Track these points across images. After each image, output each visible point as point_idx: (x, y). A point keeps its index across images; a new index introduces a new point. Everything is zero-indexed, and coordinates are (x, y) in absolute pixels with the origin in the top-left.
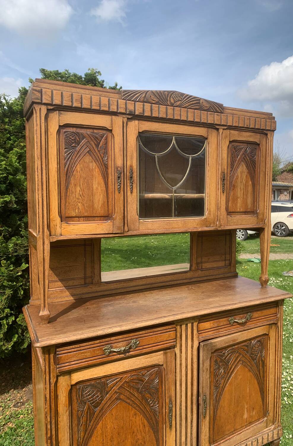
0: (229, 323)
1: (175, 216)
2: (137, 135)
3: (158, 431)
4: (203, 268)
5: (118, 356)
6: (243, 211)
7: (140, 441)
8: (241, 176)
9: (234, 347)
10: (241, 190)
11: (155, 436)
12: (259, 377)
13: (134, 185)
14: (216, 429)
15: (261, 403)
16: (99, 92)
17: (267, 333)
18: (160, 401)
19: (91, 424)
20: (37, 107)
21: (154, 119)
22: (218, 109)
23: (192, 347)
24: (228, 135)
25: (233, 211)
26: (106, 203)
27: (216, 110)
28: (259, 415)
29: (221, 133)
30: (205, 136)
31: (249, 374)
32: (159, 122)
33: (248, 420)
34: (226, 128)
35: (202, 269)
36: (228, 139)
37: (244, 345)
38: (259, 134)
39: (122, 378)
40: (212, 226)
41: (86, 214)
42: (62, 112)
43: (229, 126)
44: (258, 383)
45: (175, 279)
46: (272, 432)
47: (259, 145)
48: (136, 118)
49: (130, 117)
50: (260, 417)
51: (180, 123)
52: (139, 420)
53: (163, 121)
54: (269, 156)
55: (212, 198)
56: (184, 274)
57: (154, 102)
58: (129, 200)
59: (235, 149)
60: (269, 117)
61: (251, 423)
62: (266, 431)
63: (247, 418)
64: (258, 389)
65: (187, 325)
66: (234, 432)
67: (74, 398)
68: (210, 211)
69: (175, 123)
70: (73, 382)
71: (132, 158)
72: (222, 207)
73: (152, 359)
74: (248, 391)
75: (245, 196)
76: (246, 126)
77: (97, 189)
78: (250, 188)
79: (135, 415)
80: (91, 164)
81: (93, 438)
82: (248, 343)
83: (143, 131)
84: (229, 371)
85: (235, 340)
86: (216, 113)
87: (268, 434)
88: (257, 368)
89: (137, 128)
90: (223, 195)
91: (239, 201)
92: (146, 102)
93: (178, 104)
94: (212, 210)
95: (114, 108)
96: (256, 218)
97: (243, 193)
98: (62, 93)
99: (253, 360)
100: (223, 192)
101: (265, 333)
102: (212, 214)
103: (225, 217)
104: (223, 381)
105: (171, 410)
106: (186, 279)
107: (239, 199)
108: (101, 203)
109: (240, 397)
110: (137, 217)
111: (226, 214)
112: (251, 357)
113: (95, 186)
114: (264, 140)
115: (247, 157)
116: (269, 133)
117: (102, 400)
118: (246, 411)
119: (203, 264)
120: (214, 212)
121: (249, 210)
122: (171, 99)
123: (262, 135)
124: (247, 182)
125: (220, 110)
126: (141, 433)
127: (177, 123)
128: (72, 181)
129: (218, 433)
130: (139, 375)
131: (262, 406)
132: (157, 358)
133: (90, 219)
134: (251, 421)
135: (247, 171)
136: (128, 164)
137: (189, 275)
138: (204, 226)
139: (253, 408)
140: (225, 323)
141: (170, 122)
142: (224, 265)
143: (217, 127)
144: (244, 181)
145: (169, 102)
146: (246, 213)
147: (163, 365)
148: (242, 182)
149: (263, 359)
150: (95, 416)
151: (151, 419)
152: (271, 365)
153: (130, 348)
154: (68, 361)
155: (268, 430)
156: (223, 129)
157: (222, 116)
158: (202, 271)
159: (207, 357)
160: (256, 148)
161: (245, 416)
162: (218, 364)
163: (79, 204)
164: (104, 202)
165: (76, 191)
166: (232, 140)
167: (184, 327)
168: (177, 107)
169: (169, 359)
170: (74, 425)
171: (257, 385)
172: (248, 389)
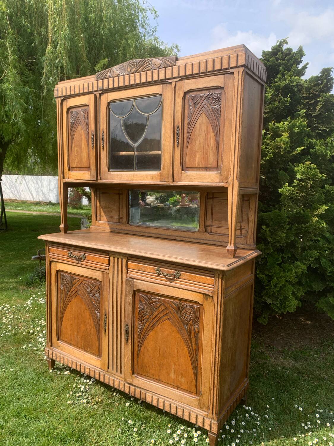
0: (155, 272)
1: (136, 170)
2: (107, 104)
3: (99, 332)
4: (213, 232)
5: (75, 261)
6: (202, 167)
7: (89, 331)
8: (200, 128)
9: (160, 298)
10: (200, 144)
11: (97, 333)
12: (191, 348)
13: (105, 144)
14: (139, 363)
15: (193, 376)
16: (84, 80)
17: (201, 303)
18: (101, 309)
19: (66, 301)
20: (56, 100)
21: (117, 89)
22: (169, 63)
23: (122, 279)
24: (183, 86)
25: (191, 166)
26: (88, 158)
27: (168, 65)
28: (190, 387)
29: (173, 87)
30: (160, 92)
31: (178, 336)
32: (121, 90)
33: (175, 382)
34: (178, 79)
35: (211, 232)
36: (183, 90)
37: (172, 302)
38: (222, 76)
39: (80, 279)
40: (166, 180)
41: (79, 166)
42: (68, 100)
43: (181, 77)
44: (189, 353)
45: (182, 236)
46: (202, 417)
47: (223, 88)
48: (105, 92)
49: (101, 92)
50: (192, 391)
51: (136, 87)
52: (88, 314)
53: (124, 89)
54: (236, 99)
55: (166, 153)
56: (191, 233)
57: (115, 75)
58: (102, 156)
59: (192, 99)
60: (235, 51)
61: (178, 388)
62: (196, 410)
63: (174, 379)
64: (189, 359)
65: (118, 259)
66: (159, 381)
67: (59, 279)
68: (164, 166)
69: (132, 88)
70: (57, 270)
71: (103, 124)
72: (177, 162)
73: (95, 274)
74: (176, 352)
75: (205, 150)
76: (201, 71)
77: (84, 148)
78: (212, 141)
79: (86, 309)
80: (81, 131)
81: (66, 311)
82: (178, 302)
83: (111, 101)
84: (154, 319)
85: (158, 290)
86: (166, 68)
87: (197, 416)
88: (189, 335)
89: (107, 99)
90: (178, 149)
91: (198, 155)
92: (111, 77)
93: (133, 71)
94: (166, 165)
95: (91, 90)
96: (218, 176)
97: (203, 147)
98: (66, 88)
99: (184, 324)
100: (178, 147)
101: (196, 301)
102: (166, 169)
103: (179, 172)
104: (147, 324)
105: (105, 321)
106: (193, 238)
107: (197, 154)
108: (86, 157)
109: (165, 351)
110: (107, 169)
111: (181, 169)
112: (181, 319)
113: (83, 146)
114: (231, 80)
115: (208, 105)
116: (235, 71)
117: (71, 289)
118: (173, 371)
119: (213, 228)
120: (168, 167)
121: (210, 166)
122: (128, 68)
123: (227, 75)
124: (207, 133)
125: (171, 63)
126: (89, 325)
127: (134, 87)
128: (73, 144)
129: (141, 368)
130: (88, 282)
131: (194, 381)
132: (97, 275)
133: (82, 169)
134: (179, 386)
135: (208, 121)
136: (101, 128)
137: (196, 235)
138: (159, 180)
139: (182, 375)
140: (152, 271)
141: (128, 88)
142: (239, 234)
143: (170, 81)
144: (204, 132)
145: (126, 72)
146: (206, 168)
147: (101, 282)
148: (201, 135)
149: (196, 329)
150: (68, 297)
151: (95, 320)
152: (205, 342)
153: (81, 258)
154: (53, 252)
155: (199, 411)
156: (176, 82)
157: (173, 69)
158: (210, 234)
159: (130, 292)
160: (220, 93)
161: (172, 375)
162: (143, 305)
163: (76, 159)
164: (87, 157)
165: (75, 149)
166: (187, 90)
167: (116, 259)
168: (133, 73)
169: (105, 279)
170: (59, 297)
171: (188, 353)
172: (176, 350)
